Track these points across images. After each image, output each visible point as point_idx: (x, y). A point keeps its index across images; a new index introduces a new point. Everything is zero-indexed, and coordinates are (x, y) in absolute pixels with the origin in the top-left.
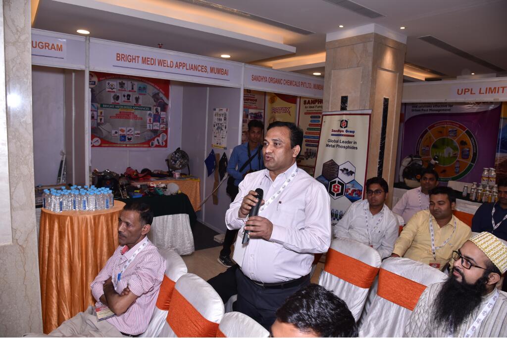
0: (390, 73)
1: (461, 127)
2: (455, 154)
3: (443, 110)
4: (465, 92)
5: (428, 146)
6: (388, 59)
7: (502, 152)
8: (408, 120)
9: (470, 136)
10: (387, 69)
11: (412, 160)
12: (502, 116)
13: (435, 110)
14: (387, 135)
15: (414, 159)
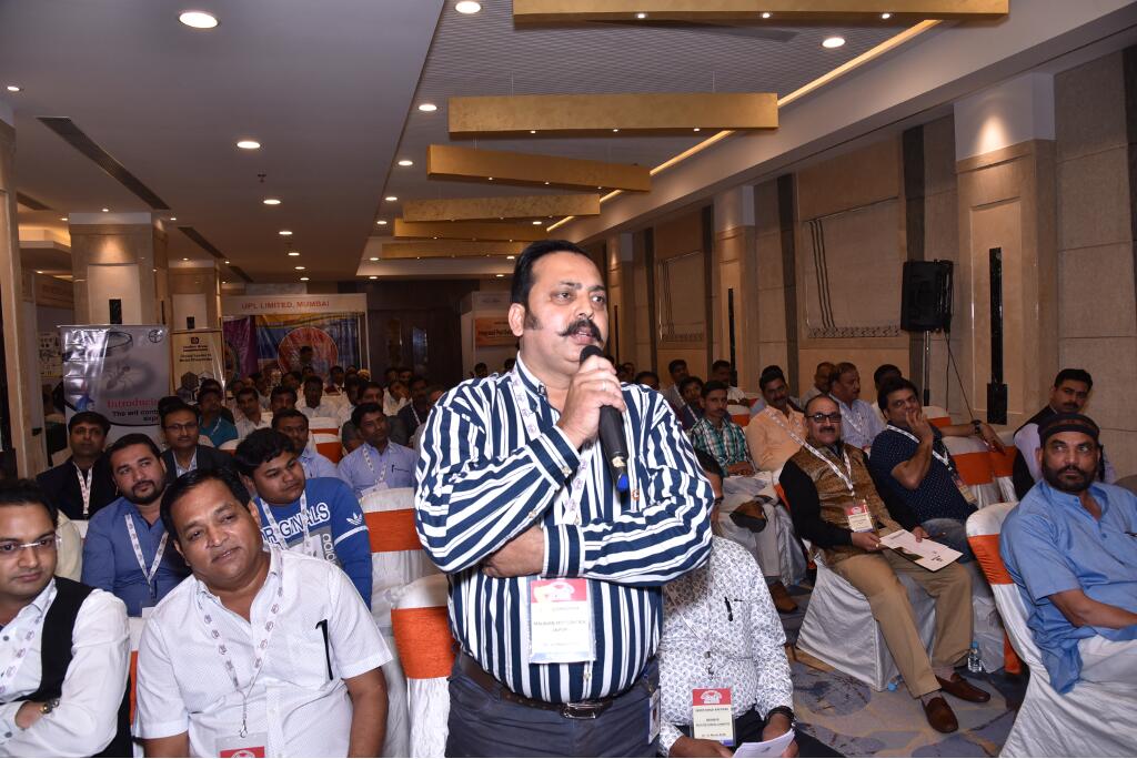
12: (257, 325)
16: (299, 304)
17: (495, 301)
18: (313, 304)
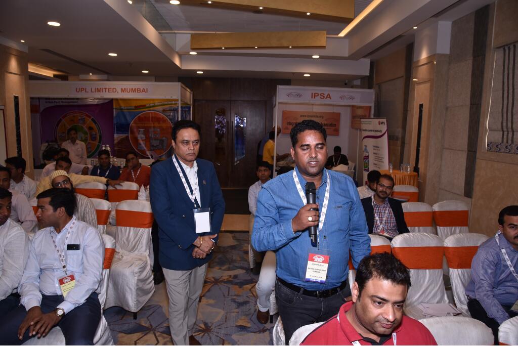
0: (17, 76)
1: (87, 115)
2: (86, 138)
3: (72, 102)
4: (81, 90)
5: (63, 133)
6: (13, 65)
7: (117, 133)
8: (43, 111)
9: (95, 123)
10: (14, 72)
11: (49, 145)
12: (114, 107)
13: (65, 102)
14: (21, 125)
15: (50, 143)
16: (123, 90)
17: (299, 95)
18: (133, 90)
